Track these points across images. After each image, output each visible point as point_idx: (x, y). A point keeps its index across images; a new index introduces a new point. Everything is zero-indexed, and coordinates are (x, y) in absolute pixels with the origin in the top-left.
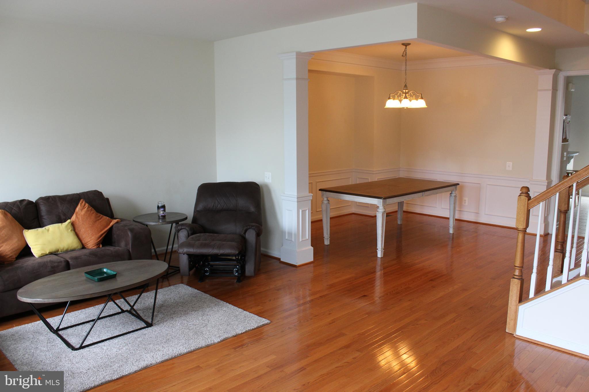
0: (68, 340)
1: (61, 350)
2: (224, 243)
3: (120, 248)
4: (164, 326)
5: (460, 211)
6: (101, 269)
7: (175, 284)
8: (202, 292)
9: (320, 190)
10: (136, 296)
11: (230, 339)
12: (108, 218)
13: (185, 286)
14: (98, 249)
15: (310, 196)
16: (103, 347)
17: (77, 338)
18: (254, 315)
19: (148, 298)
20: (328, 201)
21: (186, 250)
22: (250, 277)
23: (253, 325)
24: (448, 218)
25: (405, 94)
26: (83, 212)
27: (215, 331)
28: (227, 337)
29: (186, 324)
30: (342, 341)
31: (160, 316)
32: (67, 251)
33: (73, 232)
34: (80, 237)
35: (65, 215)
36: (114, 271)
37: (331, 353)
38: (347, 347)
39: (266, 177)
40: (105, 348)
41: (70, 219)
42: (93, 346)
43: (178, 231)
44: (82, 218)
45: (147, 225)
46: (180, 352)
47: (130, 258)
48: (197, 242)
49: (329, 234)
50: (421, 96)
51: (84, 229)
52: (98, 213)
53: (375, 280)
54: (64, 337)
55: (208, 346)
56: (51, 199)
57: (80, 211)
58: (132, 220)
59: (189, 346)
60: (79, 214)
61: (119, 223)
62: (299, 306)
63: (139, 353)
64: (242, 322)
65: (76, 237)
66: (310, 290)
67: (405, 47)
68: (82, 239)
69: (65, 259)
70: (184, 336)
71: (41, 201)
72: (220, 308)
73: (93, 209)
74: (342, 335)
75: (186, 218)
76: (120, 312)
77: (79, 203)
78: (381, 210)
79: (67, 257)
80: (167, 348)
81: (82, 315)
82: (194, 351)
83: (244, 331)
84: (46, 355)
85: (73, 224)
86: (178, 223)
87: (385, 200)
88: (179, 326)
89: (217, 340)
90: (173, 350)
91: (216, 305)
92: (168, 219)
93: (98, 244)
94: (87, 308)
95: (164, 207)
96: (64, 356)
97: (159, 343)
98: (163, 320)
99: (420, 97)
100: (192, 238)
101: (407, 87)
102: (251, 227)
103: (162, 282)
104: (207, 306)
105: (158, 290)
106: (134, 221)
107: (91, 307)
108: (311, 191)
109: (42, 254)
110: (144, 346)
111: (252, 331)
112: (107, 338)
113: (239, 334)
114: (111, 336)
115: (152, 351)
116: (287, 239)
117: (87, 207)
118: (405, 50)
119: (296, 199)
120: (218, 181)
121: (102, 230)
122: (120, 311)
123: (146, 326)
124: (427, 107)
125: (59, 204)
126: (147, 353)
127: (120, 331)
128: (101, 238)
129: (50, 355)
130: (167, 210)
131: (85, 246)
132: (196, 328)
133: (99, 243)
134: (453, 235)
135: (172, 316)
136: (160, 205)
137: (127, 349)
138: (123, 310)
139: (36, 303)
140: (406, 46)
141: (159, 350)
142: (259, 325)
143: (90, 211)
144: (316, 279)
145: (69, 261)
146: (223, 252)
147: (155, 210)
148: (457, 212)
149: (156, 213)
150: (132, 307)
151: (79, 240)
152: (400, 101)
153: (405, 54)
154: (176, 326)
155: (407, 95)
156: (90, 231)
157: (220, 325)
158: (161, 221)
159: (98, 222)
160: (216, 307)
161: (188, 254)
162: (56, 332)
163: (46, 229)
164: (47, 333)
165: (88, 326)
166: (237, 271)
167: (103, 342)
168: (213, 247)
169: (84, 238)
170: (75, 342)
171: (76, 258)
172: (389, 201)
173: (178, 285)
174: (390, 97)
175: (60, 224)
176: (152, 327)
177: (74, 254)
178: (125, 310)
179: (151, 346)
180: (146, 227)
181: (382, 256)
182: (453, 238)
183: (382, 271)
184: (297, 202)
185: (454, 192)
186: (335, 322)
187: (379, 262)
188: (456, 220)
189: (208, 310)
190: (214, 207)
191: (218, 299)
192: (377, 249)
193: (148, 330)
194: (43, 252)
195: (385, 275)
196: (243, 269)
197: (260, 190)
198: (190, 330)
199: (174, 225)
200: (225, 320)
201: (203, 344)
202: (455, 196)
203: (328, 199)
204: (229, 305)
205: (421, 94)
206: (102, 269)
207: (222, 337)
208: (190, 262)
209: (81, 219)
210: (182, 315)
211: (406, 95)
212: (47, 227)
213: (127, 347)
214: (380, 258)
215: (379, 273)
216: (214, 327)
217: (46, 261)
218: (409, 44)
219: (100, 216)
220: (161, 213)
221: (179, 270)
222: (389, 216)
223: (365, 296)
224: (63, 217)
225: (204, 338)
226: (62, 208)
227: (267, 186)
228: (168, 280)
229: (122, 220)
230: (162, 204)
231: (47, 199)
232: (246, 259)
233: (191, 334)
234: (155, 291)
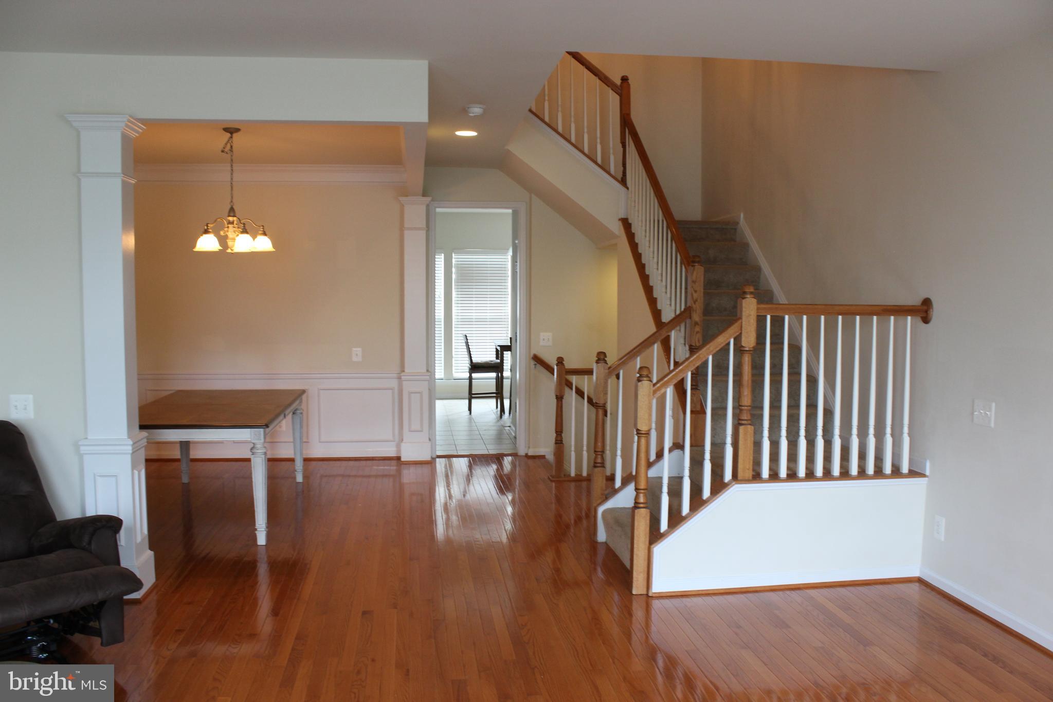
15: (143, 438)
50: (262, 230)
67: (229, 135)
78: (261, 449)
118: (229, 141)
119: (130, 447)
134: (302, 484)
140: (231, 133)
148: (304, 445)
182: (302, 492)
184: (132, 454)
192: (257, 529)
205: (262, 226)
214: (263, 547)
218: (238, 130)
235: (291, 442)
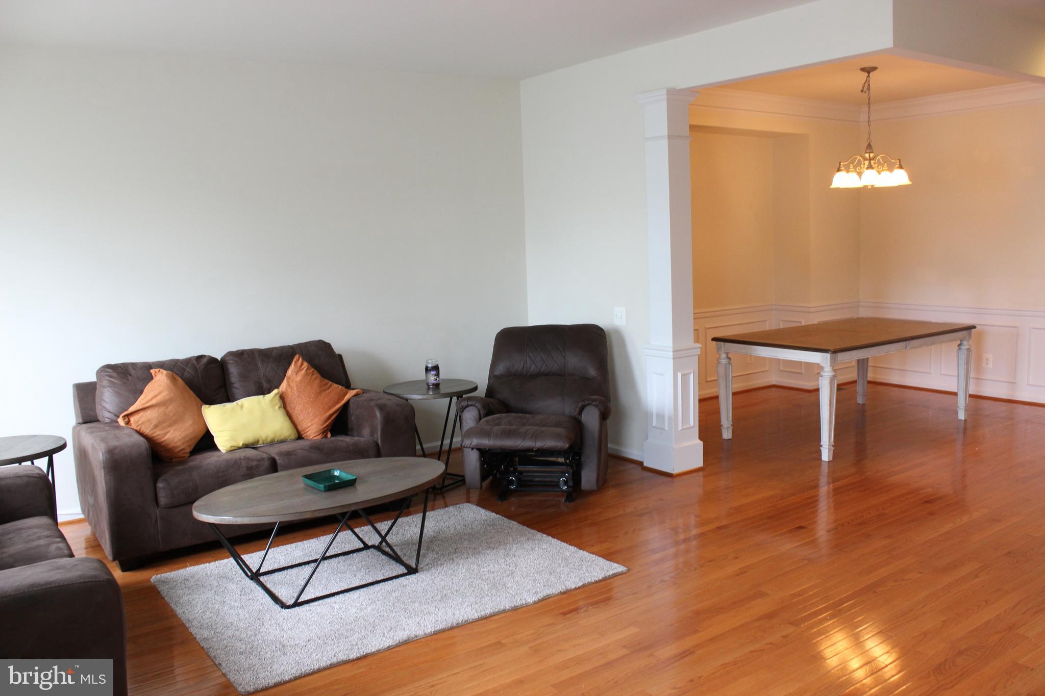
0: (274, 592)
1: (264, 607)
2: (543, 429)
3: (362, 439)
4: (437, 573)
5: (977, 379)
6: (329, 471)
7: (456, 504)
8: (503, 518)
9: (714, 339)
10: (390, 523)
11: (555, 598)
12: (340, 387)
13: (474, 508)
14: (324, 439)
15: (695, 348)
16: (334, 605)
17: (289, 588)
18: (597, 557)
19: (410, 526)
20: (728, 360)
21: (475, 441)
22: (590, 493)
23: (596, 574)
24: (955, 394)
25: (868, 162)
26: (299, 378)
27: (527, 583)
28: (550, 595)
29: (476, 571)
30: (761, 607)
31: (431, 556)
32: (272, 442)
33: (282, 410)
34: (295, 419)
35: (269, 381)
36: (352, 475)
37: (742, 626)
38: (770, 616)
39: (616, 315)
40: (337, 606)
41: (277, 387)
42: (316, 603)
43: (462, 409)
44: (297, 386)
45: (407, 400)
46: (466, 617)
47: (379, 455)
48: (496, 428)
49: (731, 419)
50: (898, 163)
51: (300, 406)
52: (323, 379)
53: (817, 501)
54: (268, 586)
55: (515, 609)
56: (246, 355)
57: (294, 375)
58: (382, 392)
59: (483, 608)
60: (293, 381)
61: (358, 396)
62: (677, 543)
63: (394, 616)
64: (576, 569)
65: (287, 418)
66: (696, 516)
67: (866, 74)
68: (297, 423)
69: (269, 455)
70: (474, 591)
71: (231, 357)
72: (537, 545)
73: (316, 372)
74: (762, 595)
75: (476, 389)
76: (362, 548)
77: (292, 362)
78: (828, 373)
79: (273, 452)
80: (443, 610)
81: (297, 551)
82: (491, 616)
83: (580, 584)
84: (238, 614)
85: (282, 397)
86: (462, 397)
87: (833, 355)
88: (464, 574)
89: (531, 599)
90: (454, 614)
91: (528, 539)
92: (443, 389)
93: (324, 432)
94: (305, 540)
95: (436, 368)
96: (268, 618)
97: (430, 601)
98: (435, 564)
99: (896, 166)
100: (487, 421)
101: (872, 149)
102: (591, 402)
103: (434, 500)
104: (514, 541)
105: (427, 513)
106: (385, 392)
107: (313, 538)
108: (697, 340)
109: (231, 447)
110: (402, 606)
111: (594, 585)
112: (340, 590)
113: (571, 590)
114: (346, 587)
115: (416, 614)
116: (654, 427)
117: (305, 369)
118: (867, 81)
119: (671, 354)
120: (531, 323)
121: (330, 408)
122: (362, 546)
123: (406, 571)
124: (910, 183)
125: (259, 363)
126: (408, 618)
127: (362, 579)
128: (329, 421)
129: (245, 615)
130: (442, 375)
131: (302, 435)
132: (494, 577)
133: (326, 429)
134: (965, 423)
135: (451, 557)
136: (430, 366)
137: (373, 610)
138: (367, 545)
139: (223, 523)
140: (869, 73)
141: (429, 613)
142: (607, 575)
143: (311, 374)
144: (708, 498)
145: (277, 458)
146: (542, 444)
147: (421, 375)
148: (971, 382)
149: (422, 381)
150: (384, 538)
151: (291, 424)
152: (860, 174)
153: (866, 88)
154: (458, 574)
155: (872, 162)
156: (310, 409)
157: (537, 573)
158: (431, 393)
159: (323, 394)
160: (529, 543)
161: (479, 449)
162: (255, 576)
163: (237, 404)
164: (240, 578)
165: (308, 569)
166: (566, 483)
167: (334, 597)
168: (524, 436)
169: (301, 422)
170: (287, 596)
171: (288, 454)
172: (841, 356)
173: (461, 506)
174: (840, 167)
175: (261, 397)
176: (417, 574)
177: (284, 447)
178: (370, 544)
179: (416, 605)
180: (406, 402)
181: (831, 459)
182: (965, 429)
183: (831, 485)
184: (673, 358)
185: (965, 343)
186: (745, 572)
187: (825, 469)
188: (971, 396)
189: (515, 546)
190: (525, 369)
191: (534, 528)
192: (821, 446)
193: (409, 579)
194: (234, 444)
195: (837, 492)
196: (576, 478)
197: (605, 338)
198: (483, 580)
199: (455, 399)
200: (546, 565)
201: (507, 604)
202: (969, 350)
203: (729, 356)
204: (553, 539)
205: (900, 160)
206: (332, 471)
207: (541, 594)
208: (482, 463)
209: (295, 389)
210: (469, 555)
211: (870, 162)
212: (240, 402)
213: (374, 606)
214: (827, 463)
215: (824, 489)
216: (527, 576)
217: (238, 457)
218: (874, 69)
219: (326, 384)
220: (432, 379)
221: (464, 481)
222: (843, 389)
223: (801, 527)
224: (265, 385)
225: (508, 595)
226: (264, 370)
227: (618, 332)
228: (444, 498)
229: (365, 391)
230: (434, 364)
231: (240, 355)
232: (583, 459)
233: (485, 588)
234: (421, 515)
235: (955, 376)
